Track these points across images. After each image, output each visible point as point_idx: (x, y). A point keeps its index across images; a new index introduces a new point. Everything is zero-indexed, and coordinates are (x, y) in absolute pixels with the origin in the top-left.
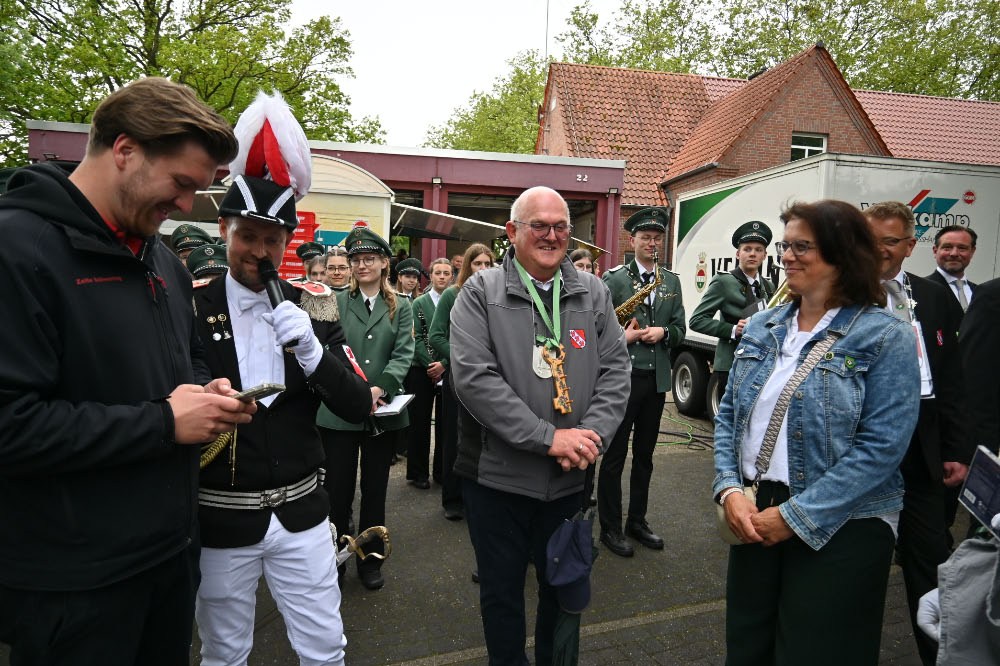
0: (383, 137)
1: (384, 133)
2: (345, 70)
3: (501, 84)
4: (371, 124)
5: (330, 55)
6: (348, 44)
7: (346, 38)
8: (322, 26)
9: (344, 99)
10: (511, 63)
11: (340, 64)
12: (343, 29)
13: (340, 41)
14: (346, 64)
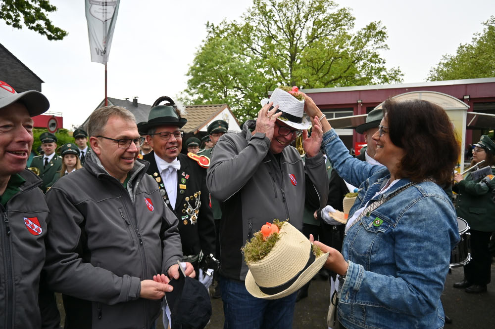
0: (401, 77)
1: (402, 75)
2: (384, 46)
3: (478, 38)
4: (395, 71)
5: (375, 41)
6: (385, 33)
7: (384, 31)
8: (372, 27)
9: (381, 61)
10: (485, 24)
11: (381, 44)
12: (382, 26)
13: (381, 32)
14: (383, 44)
